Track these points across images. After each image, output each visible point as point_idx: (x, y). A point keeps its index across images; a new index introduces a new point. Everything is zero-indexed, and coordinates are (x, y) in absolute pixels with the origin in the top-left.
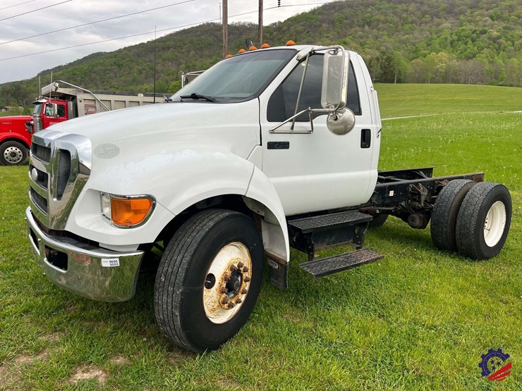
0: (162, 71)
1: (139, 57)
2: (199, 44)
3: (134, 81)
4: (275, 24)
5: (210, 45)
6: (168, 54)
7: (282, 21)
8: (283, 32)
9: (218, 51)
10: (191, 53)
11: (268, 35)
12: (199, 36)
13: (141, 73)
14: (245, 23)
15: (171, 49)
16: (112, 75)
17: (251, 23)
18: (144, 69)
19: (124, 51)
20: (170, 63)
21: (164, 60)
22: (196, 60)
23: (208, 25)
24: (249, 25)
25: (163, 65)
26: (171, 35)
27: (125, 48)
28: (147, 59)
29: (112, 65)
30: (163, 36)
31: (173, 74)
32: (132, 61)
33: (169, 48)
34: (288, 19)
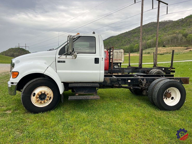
0: (133, 41)
1: (125, 36)
2: (147, 30)
3: (122, 45)
4: (180, 19)
5: (151, 30)
6: (135, 35)
7: (184, 18)
8: (184, 22)
9: (155, 32)
10: (144, 34)
11: (177, 24)
12: (147, 27)
13: (125, 42)
14: (167, 20)
15: (137, 33)
16: (116, 43)
17: (170, 20)
18: (126, 40)
19: (120, 35)
20: (136, 38)
21: (134, 37)
22: (146, 36)
23: (152, 23)
24: (168, 21)
25: (133, 39)
26: (137, 28)
27: (121, 34)
28: (128, 37)
29: (116, 40)
30: (134, 29)
31: (136, 42)
32: (123, 38)
33: (136, 33)
34: (186, 17)
